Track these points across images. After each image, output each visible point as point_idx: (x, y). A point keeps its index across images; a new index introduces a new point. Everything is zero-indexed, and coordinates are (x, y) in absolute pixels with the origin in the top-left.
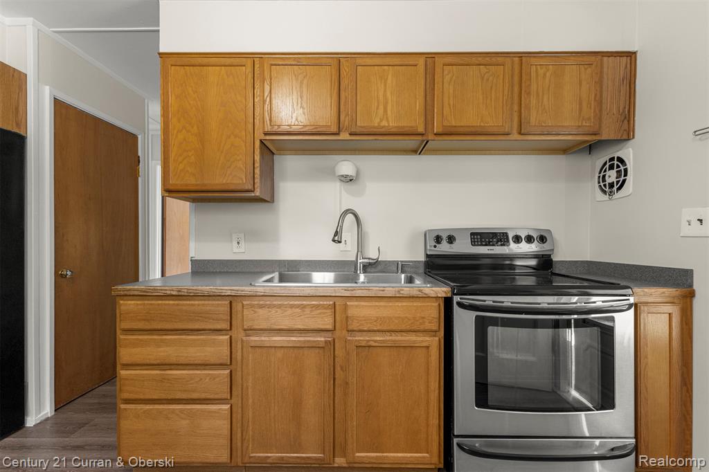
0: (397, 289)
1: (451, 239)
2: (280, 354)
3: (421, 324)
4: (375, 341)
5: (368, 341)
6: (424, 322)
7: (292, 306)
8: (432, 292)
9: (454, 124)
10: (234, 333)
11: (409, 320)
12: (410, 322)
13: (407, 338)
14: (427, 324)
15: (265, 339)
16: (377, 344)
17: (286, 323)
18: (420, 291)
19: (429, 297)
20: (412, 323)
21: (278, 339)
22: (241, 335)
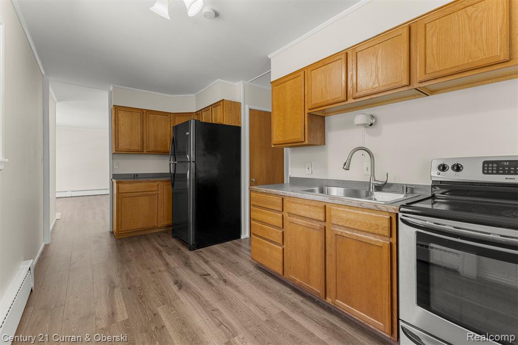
0: (359, 203)
1: (458, 168)
2: (301, 228)
3: (376, 229)
4: (346, 234)
5: (342, 232)
6: (379, 228)
7: (305, 205)
8: (383, 208)
9: (437, 69)
10: (284, 213)
11: (367, 224)
12: (368, 226)
13: (367, 237)
14: (380, 230)
15: (295, 220)
16: (347, 236)
17: (303, 213)
18: (375, 206)
19: (382, 211)
20: (369, 227)
21: (300, 221)
22: (287, 215)
